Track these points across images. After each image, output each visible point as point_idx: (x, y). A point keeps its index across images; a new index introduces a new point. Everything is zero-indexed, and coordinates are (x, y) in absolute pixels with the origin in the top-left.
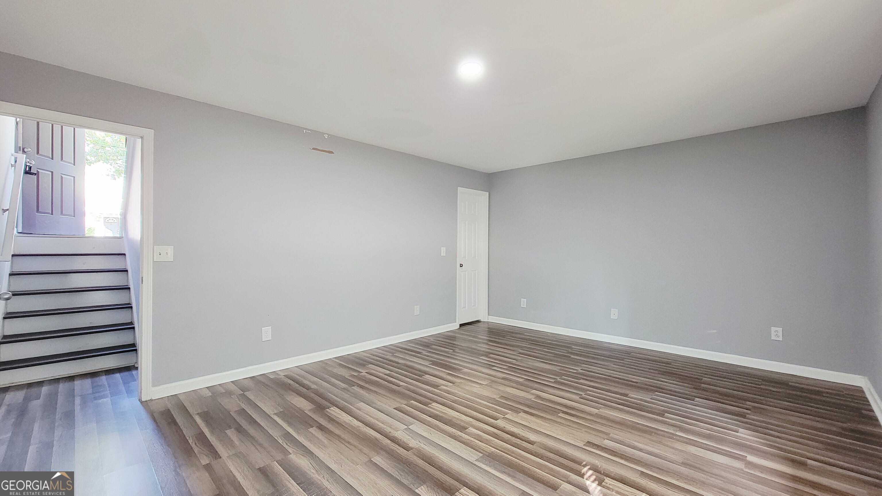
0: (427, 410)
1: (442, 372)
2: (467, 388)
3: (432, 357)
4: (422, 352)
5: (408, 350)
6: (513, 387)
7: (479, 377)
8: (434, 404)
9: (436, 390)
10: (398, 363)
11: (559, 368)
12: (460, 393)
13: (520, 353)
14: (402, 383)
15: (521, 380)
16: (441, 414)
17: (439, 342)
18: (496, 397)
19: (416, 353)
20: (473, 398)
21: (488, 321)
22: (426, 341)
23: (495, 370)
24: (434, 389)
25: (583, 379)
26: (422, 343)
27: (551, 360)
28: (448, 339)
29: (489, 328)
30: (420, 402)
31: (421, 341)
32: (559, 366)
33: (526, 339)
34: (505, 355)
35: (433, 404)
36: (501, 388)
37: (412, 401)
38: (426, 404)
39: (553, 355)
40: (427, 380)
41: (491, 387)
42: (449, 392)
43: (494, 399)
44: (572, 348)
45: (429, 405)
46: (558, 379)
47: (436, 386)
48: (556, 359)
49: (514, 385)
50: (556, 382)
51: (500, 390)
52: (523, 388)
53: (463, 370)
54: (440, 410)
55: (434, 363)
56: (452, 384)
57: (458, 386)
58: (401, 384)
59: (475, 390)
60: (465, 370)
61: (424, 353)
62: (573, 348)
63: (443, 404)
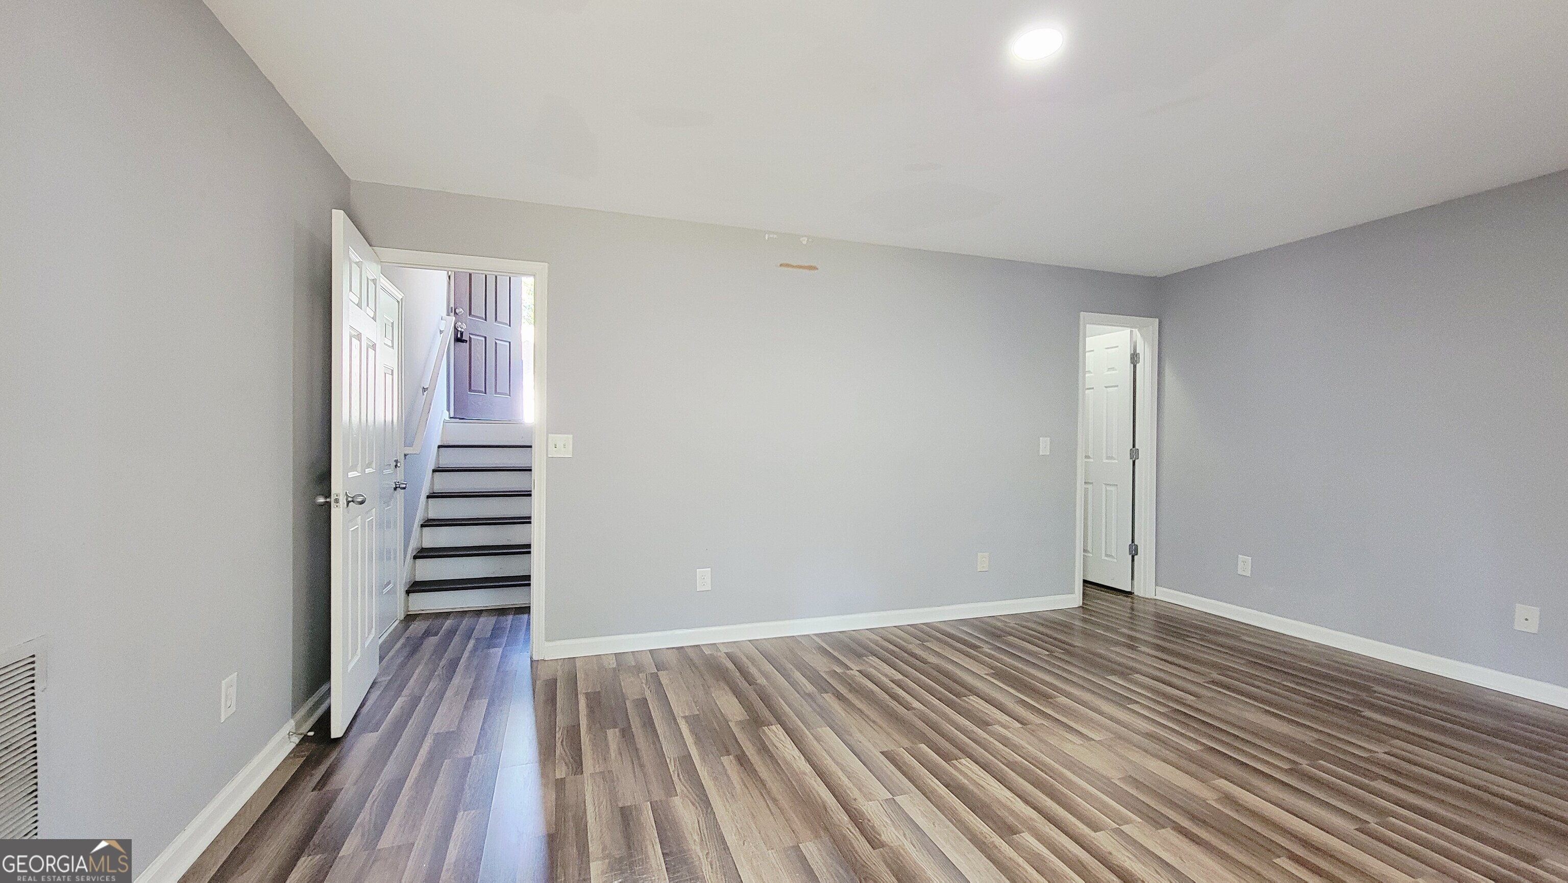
0: (946, 772)
1: (1006, 695)
2: (1053, 741)
3: (997, 660)
4: (980, 647)
5: (959, 640)
6: (1165, 761)
7: (1088, 721)
8: (966, 761)
9: (980, 732)
10: (925, 662)
11: (1316, 736)
12: (1030, 748)
13: (1213, 682)
14: (916, 704)
15: (1193, 747)
16: (971, 787)
17: (1025, 630)
18: (1115, 776)
19: (968, 647)
20: (1057, 766)
21: (1155, 598)
22: (999, 624)
23: (1138, 713)
24: (975, 729)
25: (1386, 780)
26: (989, 628)
27: (1298, 713)
28: (1051, 628)
29: (1158, 615)
30: (938, 751)
31: (990, 625)
32: (1316, 730)
33: (1242, 651)
34: (1175, 680)
35: (963, 761)
36: (1136, 757)
37: (923, 746)
38: (947, 757)
39: (1307, 701)
40: (970, 708)
41: (1109, 748)
42: (1005, 742)
43: (1108, 779)
44: (1368, 689)
45: (954, 762)
46: (1304, 764)
47: (983, 723)
48: (1313, 712)
49: (1171, 756)
50: (1294, 771)
51: (1131, 762)
52: (1193, 767)
53: (1056, 699)
54: (974, 777)
55: (999, 674)
56: (1020, 725)
57: (1032, 732)
58: (914, 706)
59: (1068, 748)
60: (1062, 700)
61: (986, 649)
62: (1375, 692)
63: (985, 767)
